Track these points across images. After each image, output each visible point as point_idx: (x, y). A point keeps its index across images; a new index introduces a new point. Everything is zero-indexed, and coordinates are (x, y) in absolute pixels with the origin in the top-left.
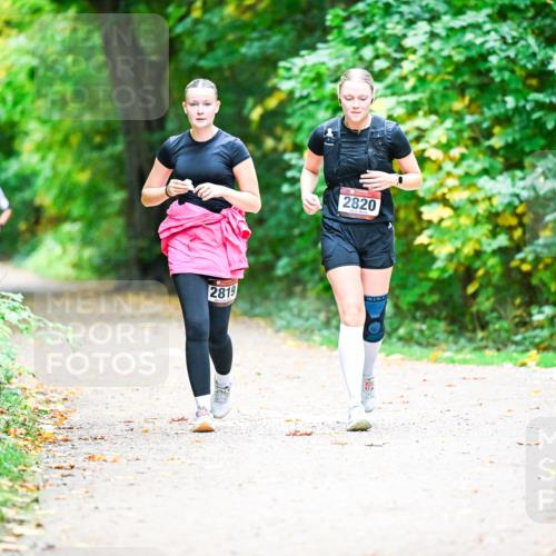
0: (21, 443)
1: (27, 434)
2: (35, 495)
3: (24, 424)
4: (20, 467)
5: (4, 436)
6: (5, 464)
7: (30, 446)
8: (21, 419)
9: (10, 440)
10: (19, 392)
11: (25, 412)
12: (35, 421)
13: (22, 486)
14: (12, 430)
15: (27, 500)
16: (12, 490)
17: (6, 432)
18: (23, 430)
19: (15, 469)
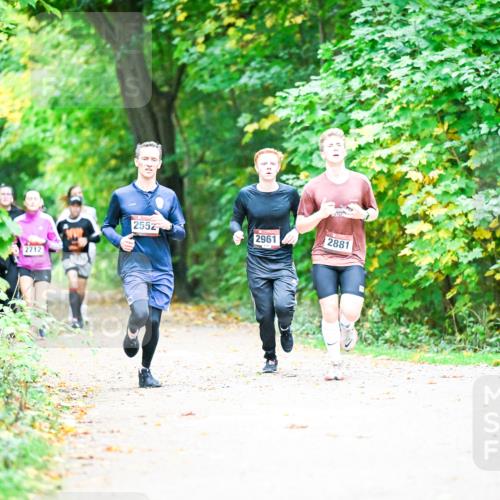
0: (46, 436)
1: (51, 428)
2: (58, 482)
3: (48, 419)
4: (45, 458)
5: (30, 429)
6: (31, 455)
7: (53, 438)
8: (46, 414)
9: (36, 433)
10: (44, 390)
11: (49, 408)
12: (58, 416)
13: (46, 474)
14: (37, 424)
15: (51, 487)
16: (38, 479)
17: (32, 426)
18: (47, 424)
19: (40, 460)
